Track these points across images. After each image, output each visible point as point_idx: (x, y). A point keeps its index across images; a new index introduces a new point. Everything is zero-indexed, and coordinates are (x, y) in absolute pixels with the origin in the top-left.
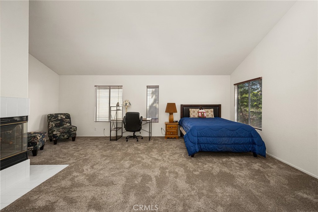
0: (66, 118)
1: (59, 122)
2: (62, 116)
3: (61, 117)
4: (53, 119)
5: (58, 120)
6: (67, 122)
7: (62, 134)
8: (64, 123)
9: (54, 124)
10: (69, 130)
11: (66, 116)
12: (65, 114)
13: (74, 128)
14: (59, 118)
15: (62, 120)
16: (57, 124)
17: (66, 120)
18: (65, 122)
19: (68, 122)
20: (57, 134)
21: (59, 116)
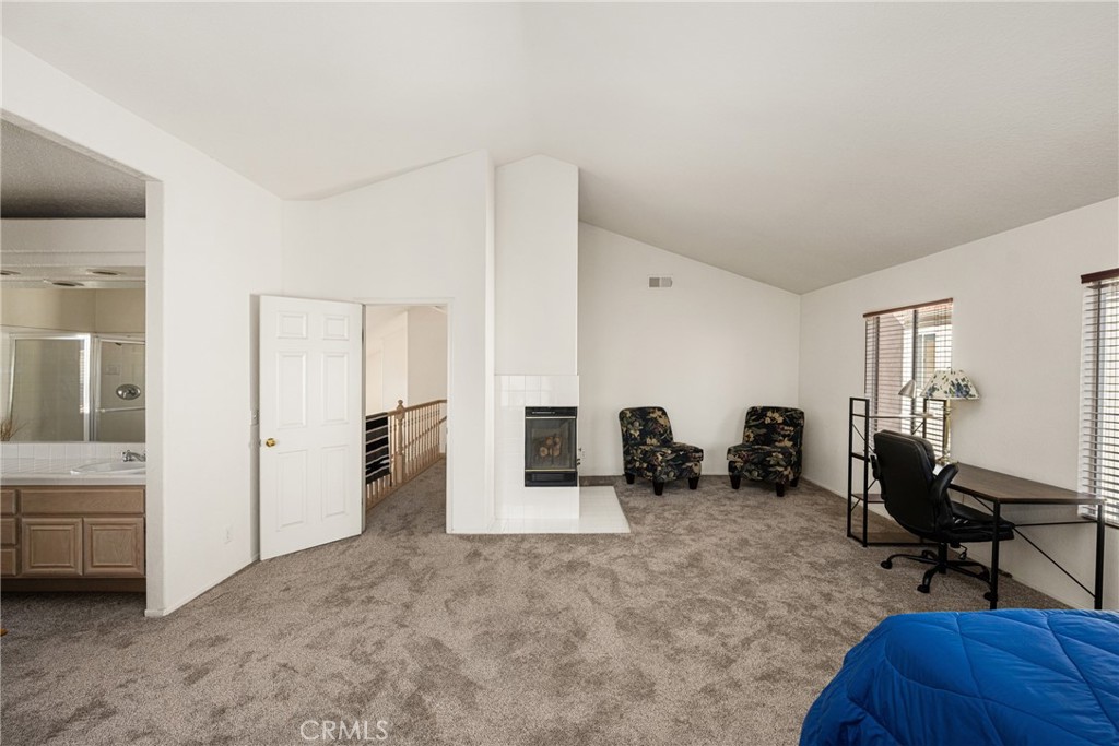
0: (784, 423)
1: (766, 431)
2: (776, 415)
3: (773, 419)
4: (753, 421)
5: (763, 425)
6: (784, 436)
7: (748, 466)
8: (775, 436)
9: (752, 435)
10: (764, 459)
11: (787, 416)
12: (786, 410)
14: (768, 421)
15: (773, 427)
17: (783, 429)
18: (779, 433)
19: (789, 435)
20: (735, 462)
21: (769, 414)
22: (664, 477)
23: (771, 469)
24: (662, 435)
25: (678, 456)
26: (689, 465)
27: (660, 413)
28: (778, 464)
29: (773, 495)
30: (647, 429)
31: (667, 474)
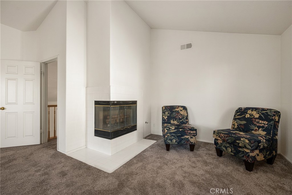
0: (260, 118)
1: (245, 122)
2: (254, 112)
3: (251, 115)
4: (238, 115)
5: (244, 119)
6: (259, 127)
7: (224, 144)
8: (252, 127)
9: (236, 124)
11: (262, 114)
12: (263, 110)
13: (244, 141)
14: (247, 116)
15: (251, 121)
16: (241, 124)
17: (258, 122)
18: (255, 125)
19: (263, 127)
20: (218, 140)
21: (249, 112)
22: (169, 141)
23: (240, 149)
24: (181, 119)
25: (178, 131)
26: (187, 137)
27: (182, 109)
28: (245, 147)
29: (242, 169)
30: (172, 116)
31: (171, 140)
